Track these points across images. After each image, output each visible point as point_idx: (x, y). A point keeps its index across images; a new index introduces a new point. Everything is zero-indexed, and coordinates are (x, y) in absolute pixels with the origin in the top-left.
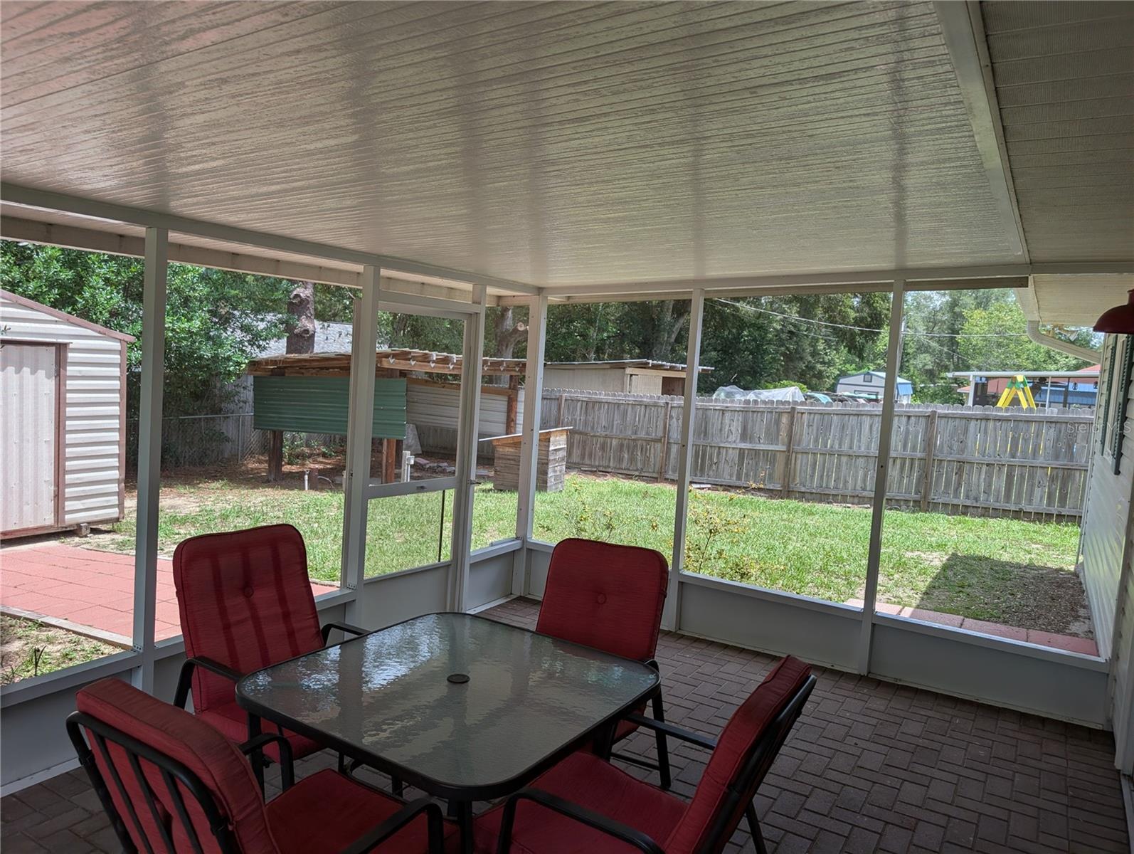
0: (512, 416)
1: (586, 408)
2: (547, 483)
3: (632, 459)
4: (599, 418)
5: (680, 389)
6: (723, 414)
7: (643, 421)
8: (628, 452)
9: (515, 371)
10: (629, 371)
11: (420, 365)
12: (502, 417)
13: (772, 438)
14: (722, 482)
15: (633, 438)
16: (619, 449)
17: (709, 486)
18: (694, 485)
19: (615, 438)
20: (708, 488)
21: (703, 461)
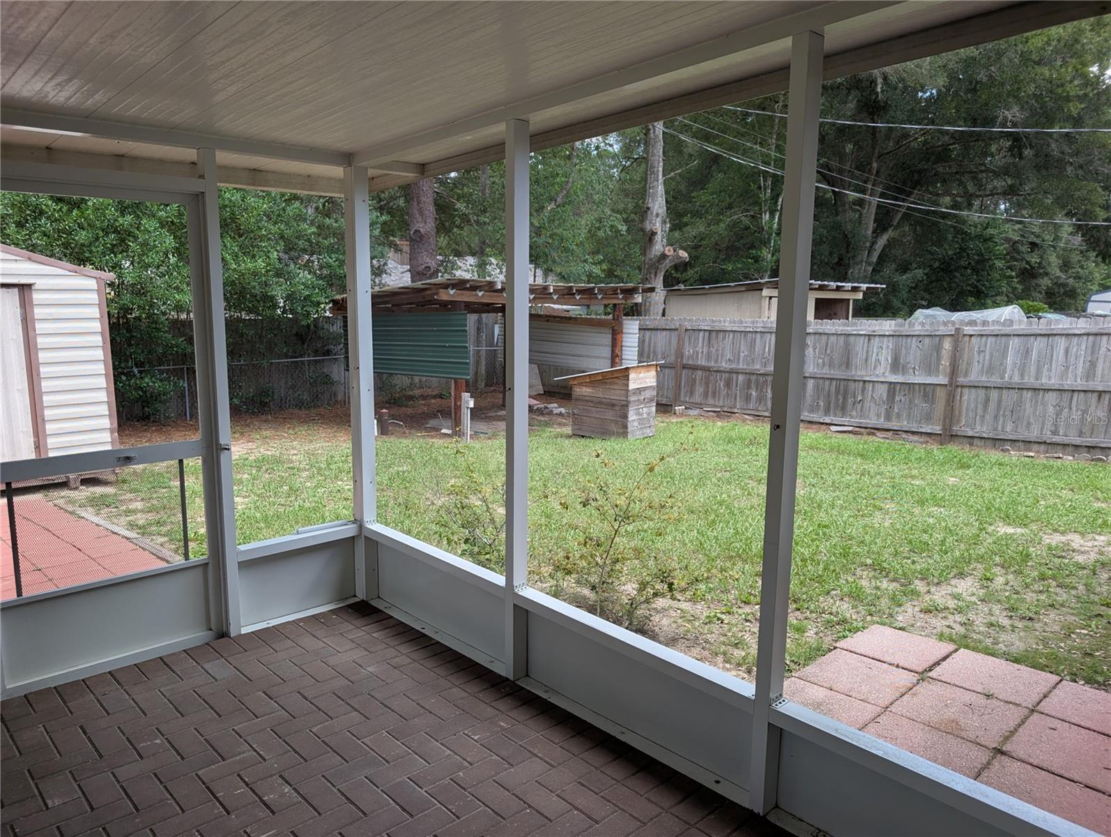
0: (617, 351)
1: (709, 337)
2: (627, 428)
3: (761, 399)
4: (723, 349)
5: (844, 314)
6: (869, 340)
8: (757, 389)
12: (607, 352)
13: (930, 368)
14: (867, 423)
15: (761, 372)
16: (746, 387)
17: (850, 429)
18: (834, 428)
19: (742, 373)
20: (850, 432)
21: (845, 399)
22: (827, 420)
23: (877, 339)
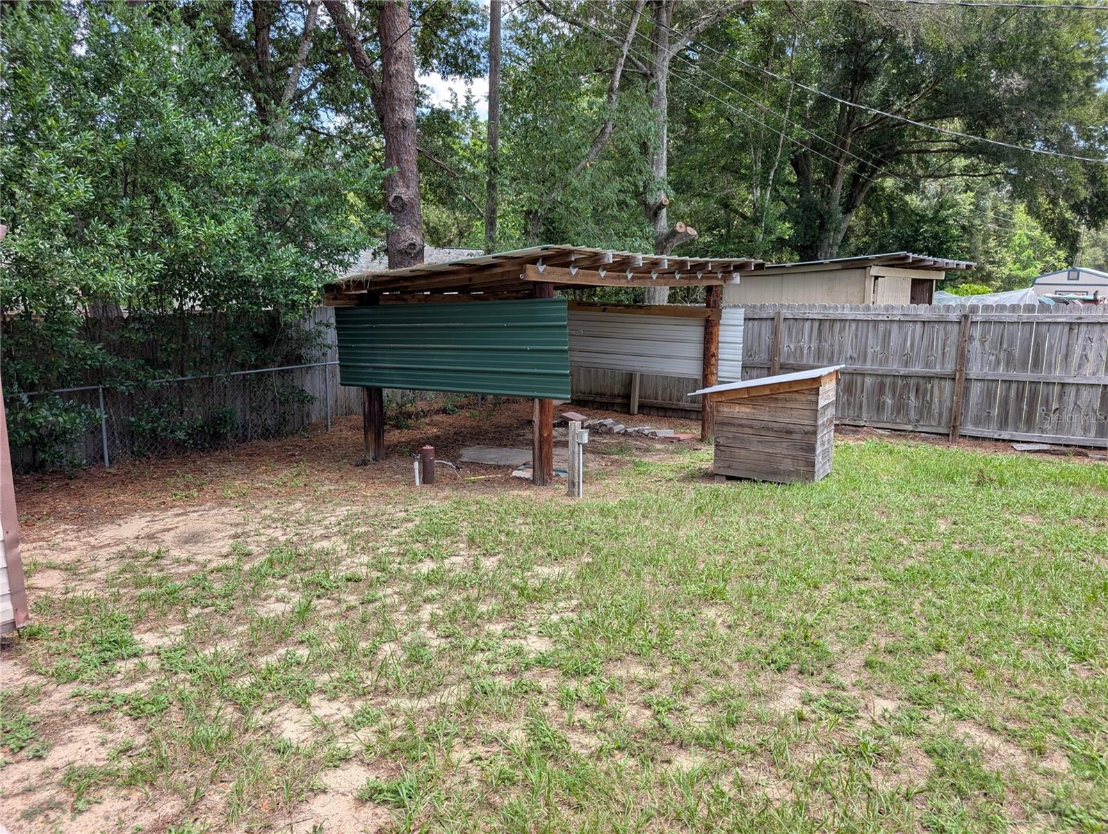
0: (713, 349)
1: (820, 329)
2: (814, 466)
3: (900, 408)
4: (841, 345)
6: (1071, 329)
7: (919, 348)
8: (894, 395)
9: (716, 278)
10: (874, 271)
11: (585, 275)
12: (695, 350)
14: (1069, 439)
15: (902, 373)
16: (877, 392)
17: (1046, 447)
18: (1018, 447)
19: (870, 375)
20: (1045, 452)
21: (1032, 405)
22: (1006, 435)
23: (1083, 328)
